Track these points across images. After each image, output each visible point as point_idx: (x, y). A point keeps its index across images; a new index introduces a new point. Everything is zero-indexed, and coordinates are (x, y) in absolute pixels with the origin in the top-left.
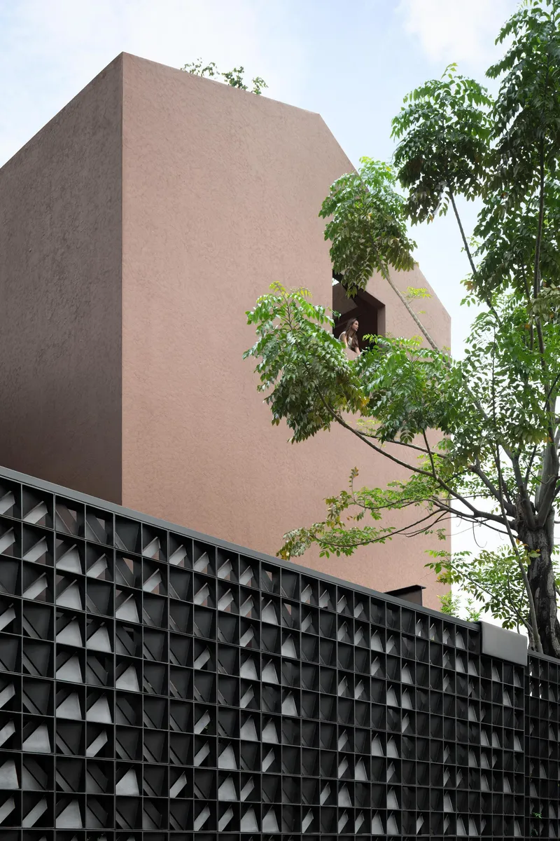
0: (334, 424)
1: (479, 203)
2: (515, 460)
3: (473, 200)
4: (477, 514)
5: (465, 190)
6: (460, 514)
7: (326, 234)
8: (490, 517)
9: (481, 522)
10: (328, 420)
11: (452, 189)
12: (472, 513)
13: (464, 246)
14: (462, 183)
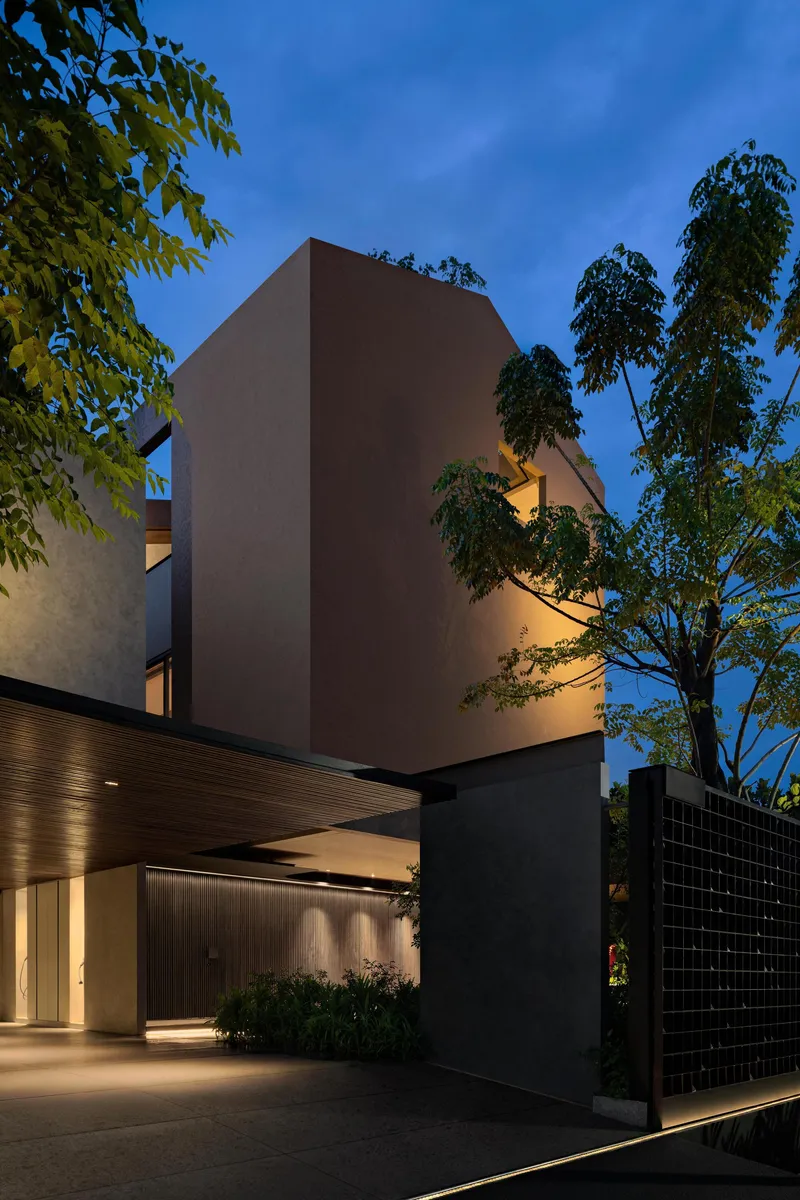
0: (507, 583)
1: (651, 372)
2: (679, 617)
3: (644, 367)
4: (643, 666)
5: (637, 359)
6: (625, 666)
7: (498, 408)
8: (654, 668)
9: (646, 674)
10: (502, 578)
11: (623, 355)
12: (638, 665)
13: (634, 414)
14: (633, 352)
